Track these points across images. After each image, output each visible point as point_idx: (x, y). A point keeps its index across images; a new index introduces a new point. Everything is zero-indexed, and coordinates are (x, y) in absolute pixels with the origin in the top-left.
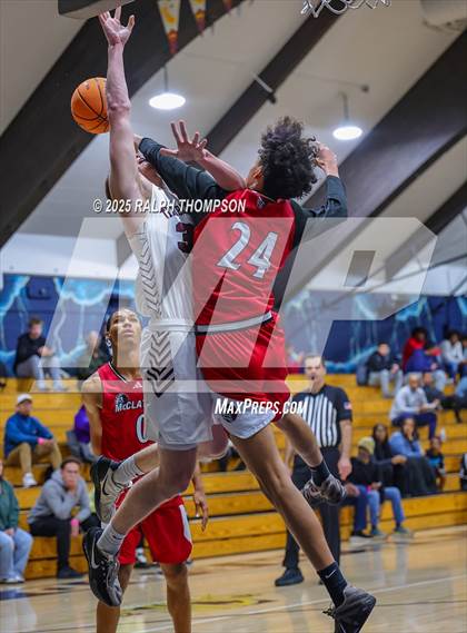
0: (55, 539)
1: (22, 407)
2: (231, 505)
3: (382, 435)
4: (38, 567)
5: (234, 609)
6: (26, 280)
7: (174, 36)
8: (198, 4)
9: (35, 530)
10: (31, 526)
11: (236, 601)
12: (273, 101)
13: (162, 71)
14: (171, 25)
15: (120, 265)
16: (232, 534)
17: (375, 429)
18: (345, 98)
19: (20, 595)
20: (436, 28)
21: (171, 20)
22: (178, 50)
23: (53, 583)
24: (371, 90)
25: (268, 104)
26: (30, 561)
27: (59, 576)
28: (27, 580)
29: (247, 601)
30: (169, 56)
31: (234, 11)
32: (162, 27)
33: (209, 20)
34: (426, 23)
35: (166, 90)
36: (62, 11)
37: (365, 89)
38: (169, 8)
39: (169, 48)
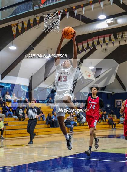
2: (21, 127)
3: (50, 115)
5: (21, 147)
7: (15, 35)
8: (20, 29)
11: (21, 145)
12: (34, 50)
13: (12, 42)
14: (14, 33)
15: (1, 80)
16: (21, 133)
17: (49, 114)
18: (48, 50)
22: (15, 38)
25: (33, 50)
29: (24, 145)
30: (14, 39)
31: (27, 31)
33: (22, 33)
35: (13, 46)
37: (52, 49)
38: (14, 29)
39: (13, 37)
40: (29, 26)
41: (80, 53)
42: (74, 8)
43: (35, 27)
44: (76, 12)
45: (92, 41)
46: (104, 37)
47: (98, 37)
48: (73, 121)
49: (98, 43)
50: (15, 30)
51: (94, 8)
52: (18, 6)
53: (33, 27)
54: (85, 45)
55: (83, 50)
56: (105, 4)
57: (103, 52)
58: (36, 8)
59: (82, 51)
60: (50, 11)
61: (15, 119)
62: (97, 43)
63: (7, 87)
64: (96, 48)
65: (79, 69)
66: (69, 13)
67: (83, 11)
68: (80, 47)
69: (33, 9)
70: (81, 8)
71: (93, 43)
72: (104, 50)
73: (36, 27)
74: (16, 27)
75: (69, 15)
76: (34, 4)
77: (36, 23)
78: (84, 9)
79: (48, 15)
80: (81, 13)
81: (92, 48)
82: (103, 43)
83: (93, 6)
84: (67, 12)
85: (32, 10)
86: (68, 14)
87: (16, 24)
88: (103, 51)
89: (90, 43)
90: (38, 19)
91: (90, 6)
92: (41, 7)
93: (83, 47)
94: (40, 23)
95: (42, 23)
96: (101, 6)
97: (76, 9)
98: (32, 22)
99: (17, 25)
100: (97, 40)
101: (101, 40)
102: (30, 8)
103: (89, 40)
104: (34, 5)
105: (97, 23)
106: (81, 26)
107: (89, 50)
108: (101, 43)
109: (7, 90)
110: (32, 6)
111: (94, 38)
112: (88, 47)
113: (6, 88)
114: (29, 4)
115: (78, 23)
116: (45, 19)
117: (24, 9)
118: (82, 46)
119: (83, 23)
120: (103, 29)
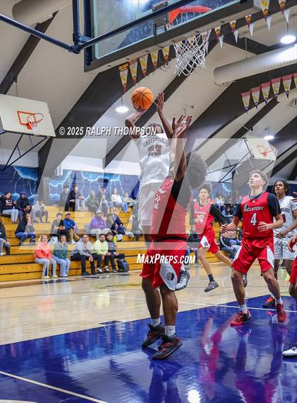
0: (80, 262)
1: (67, 216)
4: (74, 271)
6: (71, 172)
7: (125, 85)
8: (134, 75)
9: (73, 259)
10: (71, 257)
13: (120, 99)
14: (124, 82)
18: (185, 110)
19: (67, 281)
20: (218, 85)
21: (124, 80)
23: (80, 277)
24: (195, 107)
26: (70, 269)
27: (82, 275)
28: (70, 276)
30: (124, 93)
31: (147, 77)
32: (121, 82)
33: (138, 80)
34: (215, 83)
35: (122, 105)
36: (85, 71)
37: (192, 107)
38: (124, 75)
39: (123, 90)
40: (151, 68)
41: (246, 111)
42: (233, 26)
43: (161, 69)
44: (236, 33)
45: (269, 88)
46: (293, 78)
47: (280, 78)
48: (234, 239)
49: (282, 90)
50: (126, 77)
51: (272, 24)
52: (128, 31)
53: (158, 68)
54: (256, 96)
55: (252, 104)
56: (292, 13)
57: (291, 108)
58: (160, 31)
59: (250, 108)
60: (185, 35)
61: (129, 237)
62: (278, 89)
63: (114, 180)
64: (278, 101)
65: (245, 141)
66: (223, 36)
67: (251, 31)
68: (246, 100)
69: (155, 33)
70: (247, 26)
71: (271, 90)
72: (293, 101)
73: (164, 69)
74: (126, 72)
75: (225, 41)
76: (155, 24)
77: (162, 61)
78: (252, 27)
79: (184, 42)
80: (246, 36)
81: (268, 101)
82: (291, 89)
83: (269, 20)
84: (220, 35)
85: (153, 36)
86: (221, 39)
87: (127, 65)
88: (291, 106)
89: (266, 91)
90: (166, 53)
91: (264, 19)
92: (168, 29)
93: (251, 99)
94: (169, 60)
95: (173, 60)
96: (285, 18)
97: (236, 28)
98: (154, 60)
99: (128, 68)
100: (279, 84)
101: (287, 83)
102: (148, 32)
103: (262, 85)
104: (156, 26)
105: (278, 52)
106: (247, 60)
107: (263, 104)
108: (286, 90)
109: (113, 186)
110: (152, 28)
111: (273, 80)
112: (261, 99)
113: (113, 182)
114: (146, 25)
115: (242, 54)
116: (177, 52)
117: (138, 34)
118: (249, 97)
119: (251, 54)
120: (291, 62)
